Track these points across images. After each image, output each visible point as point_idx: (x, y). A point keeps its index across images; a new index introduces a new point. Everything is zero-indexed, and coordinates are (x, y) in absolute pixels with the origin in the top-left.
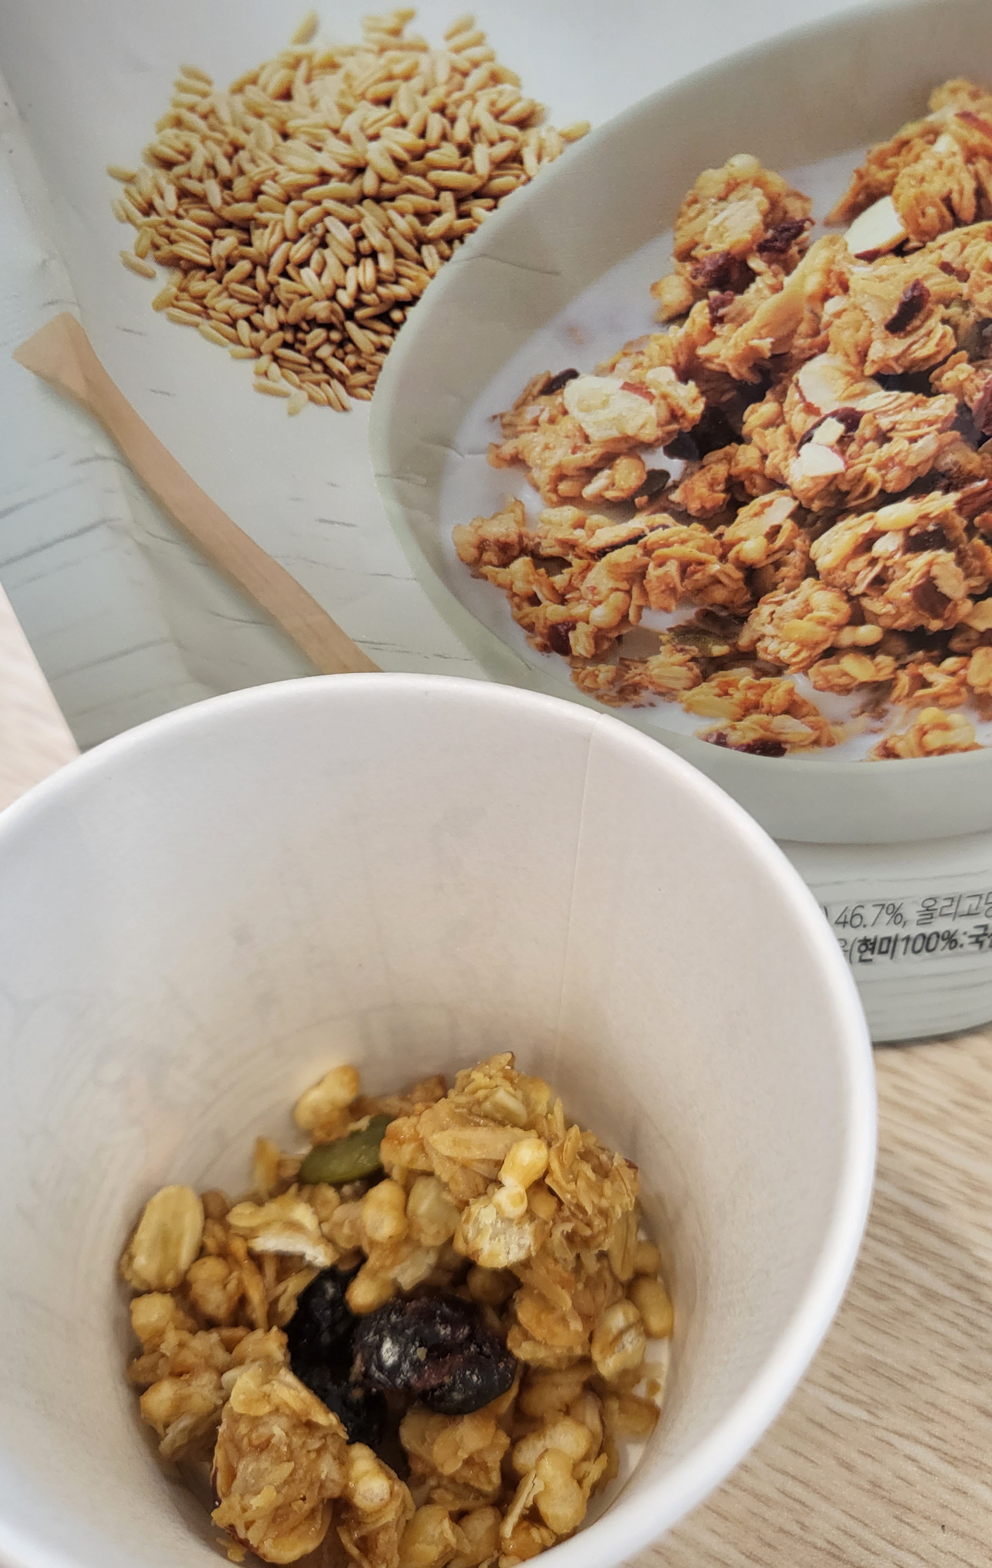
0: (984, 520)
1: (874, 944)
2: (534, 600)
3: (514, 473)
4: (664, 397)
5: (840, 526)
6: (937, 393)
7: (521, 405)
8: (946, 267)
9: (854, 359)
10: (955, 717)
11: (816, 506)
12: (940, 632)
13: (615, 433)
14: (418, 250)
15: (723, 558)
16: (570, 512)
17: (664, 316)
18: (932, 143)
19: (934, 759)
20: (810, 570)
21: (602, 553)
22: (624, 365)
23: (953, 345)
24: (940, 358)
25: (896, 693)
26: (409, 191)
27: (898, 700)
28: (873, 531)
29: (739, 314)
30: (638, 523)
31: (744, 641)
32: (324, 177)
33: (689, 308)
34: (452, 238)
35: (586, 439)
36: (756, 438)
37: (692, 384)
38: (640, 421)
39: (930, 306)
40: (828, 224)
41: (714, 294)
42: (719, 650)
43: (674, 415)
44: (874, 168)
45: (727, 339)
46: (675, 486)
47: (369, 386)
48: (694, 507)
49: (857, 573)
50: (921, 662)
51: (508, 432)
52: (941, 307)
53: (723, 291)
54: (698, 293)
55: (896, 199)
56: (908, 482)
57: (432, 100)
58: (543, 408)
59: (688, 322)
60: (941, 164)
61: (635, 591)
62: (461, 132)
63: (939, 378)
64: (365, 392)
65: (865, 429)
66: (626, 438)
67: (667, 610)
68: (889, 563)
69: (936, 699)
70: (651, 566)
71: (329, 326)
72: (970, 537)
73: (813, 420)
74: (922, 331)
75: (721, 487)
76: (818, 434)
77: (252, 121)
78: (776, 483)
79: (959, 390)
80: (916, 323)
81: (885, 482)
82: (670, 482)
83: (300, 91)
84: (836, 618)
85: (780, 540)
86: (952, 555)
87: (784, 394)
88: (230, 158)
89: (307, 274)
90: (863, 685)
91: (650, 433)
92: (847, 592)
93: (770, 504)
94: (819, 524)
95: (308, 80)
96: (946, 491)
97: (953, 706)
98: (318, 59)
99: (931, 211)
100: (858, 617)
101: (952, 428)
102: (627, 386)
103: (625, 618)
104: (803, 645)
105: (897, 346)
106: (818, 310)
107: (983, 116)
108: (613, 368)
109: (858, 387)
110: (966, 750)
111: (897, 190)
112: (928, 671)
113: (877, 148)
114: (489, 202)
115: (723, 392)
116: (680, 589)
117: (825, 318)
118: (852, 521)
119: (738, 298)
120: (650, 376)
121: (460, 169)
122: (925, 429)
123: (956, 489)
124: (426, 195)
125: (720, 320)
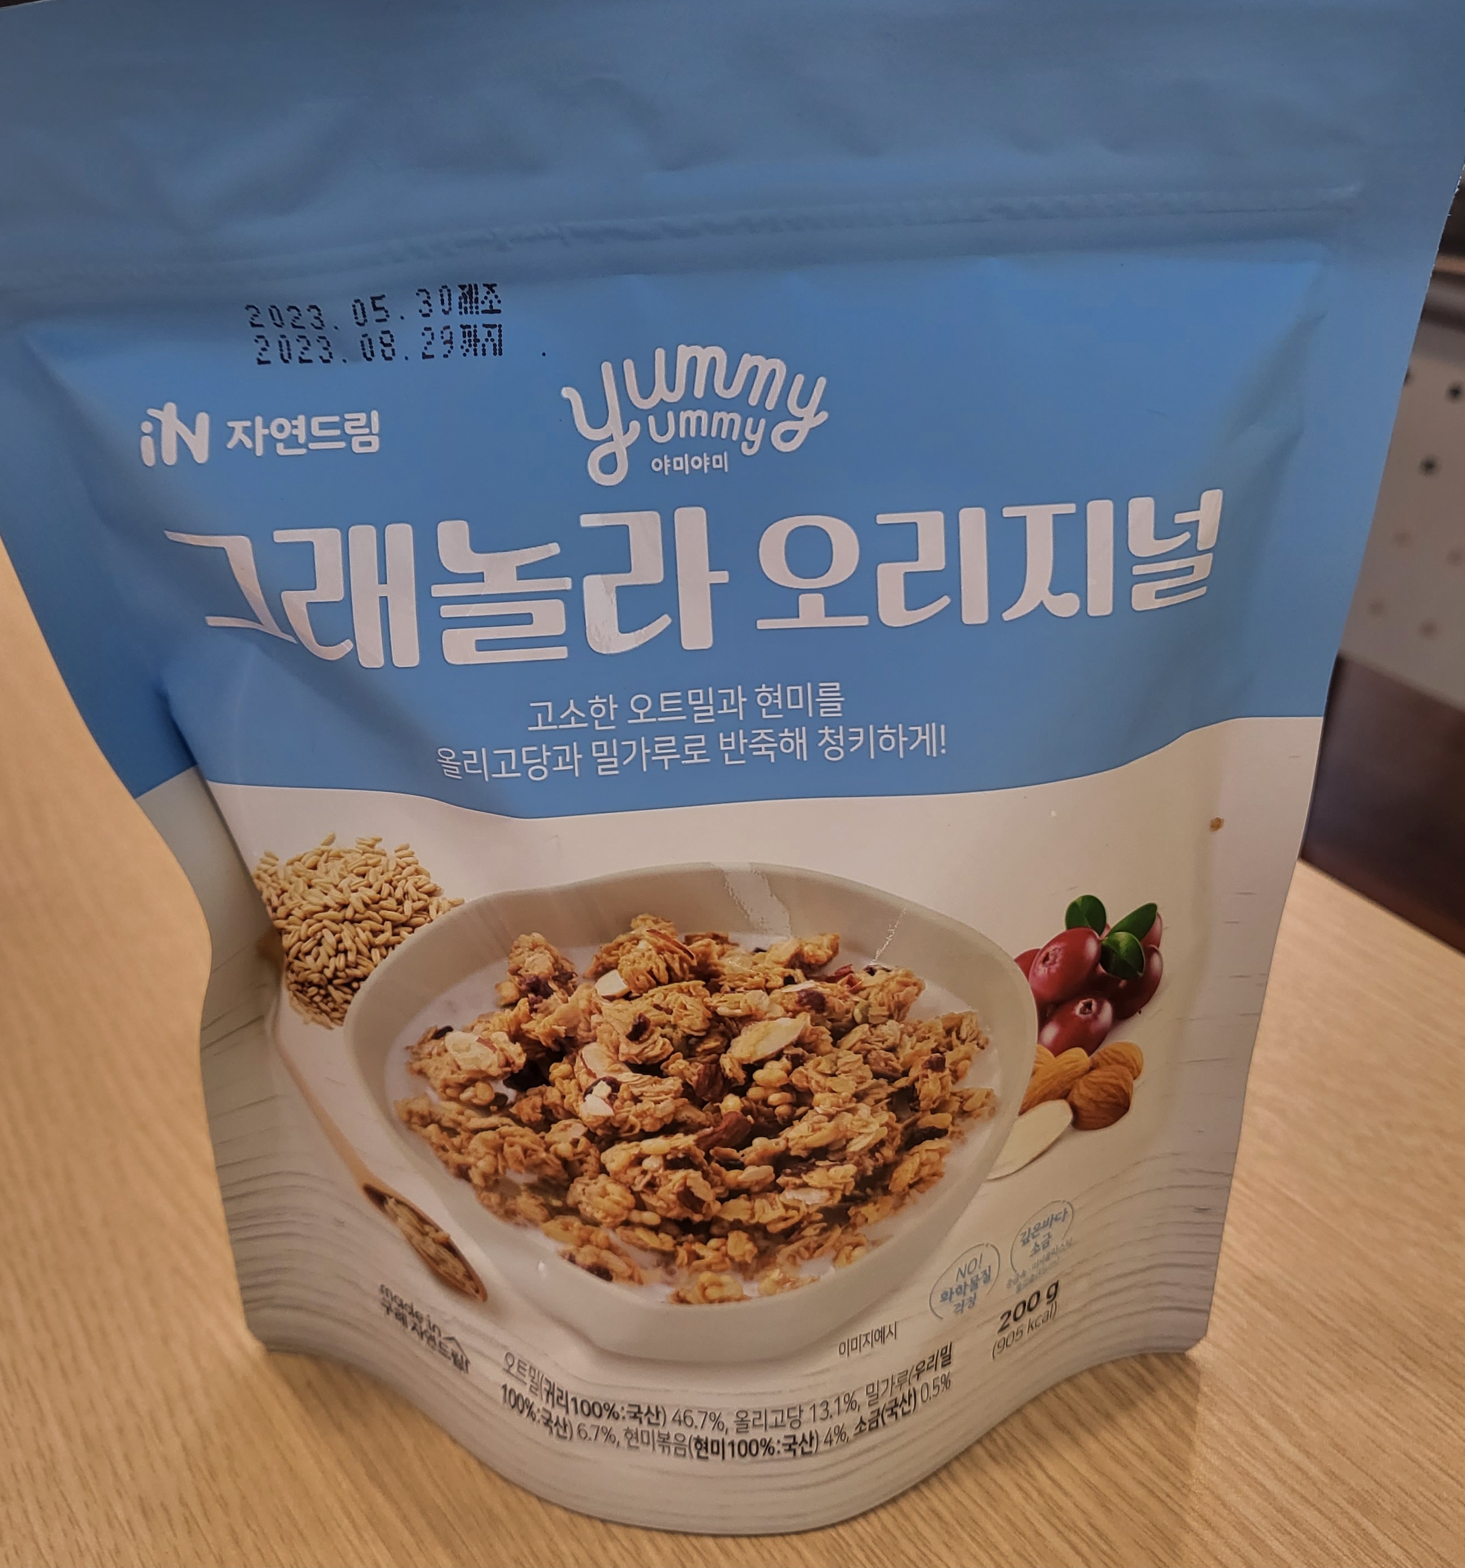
0: (716, 1151)
1: (707, 1444)
3: (422, 1079)
4: (502, 1050)
5: (617, 1147)
6: (667, 1076)
7: (423, 1042)
8: (657, 1007)
9: (613, 1050)
10: (725, 1278)
11: (599, 1132)
12: (702, 1223)
13: (475, 1067)
14: (370, 951)
15: (547, 1151)
16: (454, 1106)
17: (502, 1004)
18: (637, 944)
19: (716, 1306)
20: (603, 1169)
21: (476, 1132)
22: (478, 1028)
23: (672, 1049)
24: (665, 1056)
25: (678, 1261)
26: (370, 919)
27: (680, 1266)
28: (640, 1153)
29: (546, 1009)
30: (494, 1120)
31: (569, 1201)
32: (326, 908)
33: (517, 1001)
34: (388, 946)
35: (459, 1068)
36: (557, 1083)
37: (518, 1044)
38: (489, 1063)
39: (651, 1027)
40: (585, 978)
41: (531, 996)
43: (508, 1063)
44: (605, 955)
45: (539, 1022)
46: (512, 1105)
48: (524, 1118)
49: (635, 1178)
50: (692, 1243)
51: (417, 1056)
52: (659, 1028)
53: (536, 995)
54: (522, 994)
55: (620, 972)
56: (658, 1127)
57: (385, 878)
58: (434, 1046)
59: (516, 1009)
60: (643, 955)
61: (499, 1158)
62: (398, 894)
63: (667, 1067)
65: (624, 1092)
66: (481, 1072)
67: (520, 1172)
68: (655, 1175)
69: (708, 1268)
70: (506, 1146)
72: (710, 1163)
73: (592, 1081)
74: (650, 1041)
75: (539, 1110)
76: (595, 1089)
77: (294, 879)
78: (572, 1114)
79: (681, 1074)
80: (645, 1036)
81: (642, 1125)
82: (508, 1102)
83: (320, 866)
84: (625, 1203)
85: (580, 1148)
86: (699, 1174)
87: (574, 1060)
88: (278, 896)
89: (311, 958)
90: (653, 1250)
91: (495, 1071)
92: (630, 1188)
93: (570, 1126)
94: (603, 1143)
95: (326, 862)
96: (686, 1134)
97: (723, 1271)
98: (331, 853)
99: (641, 978)
100: (641, 1206)
101: (682, 1097)
102: (480, 1040)
103: (496, 1170)
104: (608, 1213)
105: (636, 1048)
106: (588, 1018)
107: (663, 932)
108: (472, 1029)
109: (618, 1066)
110: (738, 1301)
111: (619, 967)
112: (698, 1247)
113: (605, 946)
114: (410, 930)
115: (537, 1053)
116: (525, 1163)
117: (593, 1024)
118: (624, 1145)
119: (545, 1000)
120: (494, 1037)
121: (397, 911)
122: (664, 1097)
123: (693, 1132)
124: (378, 922)
125: (535, 1011)
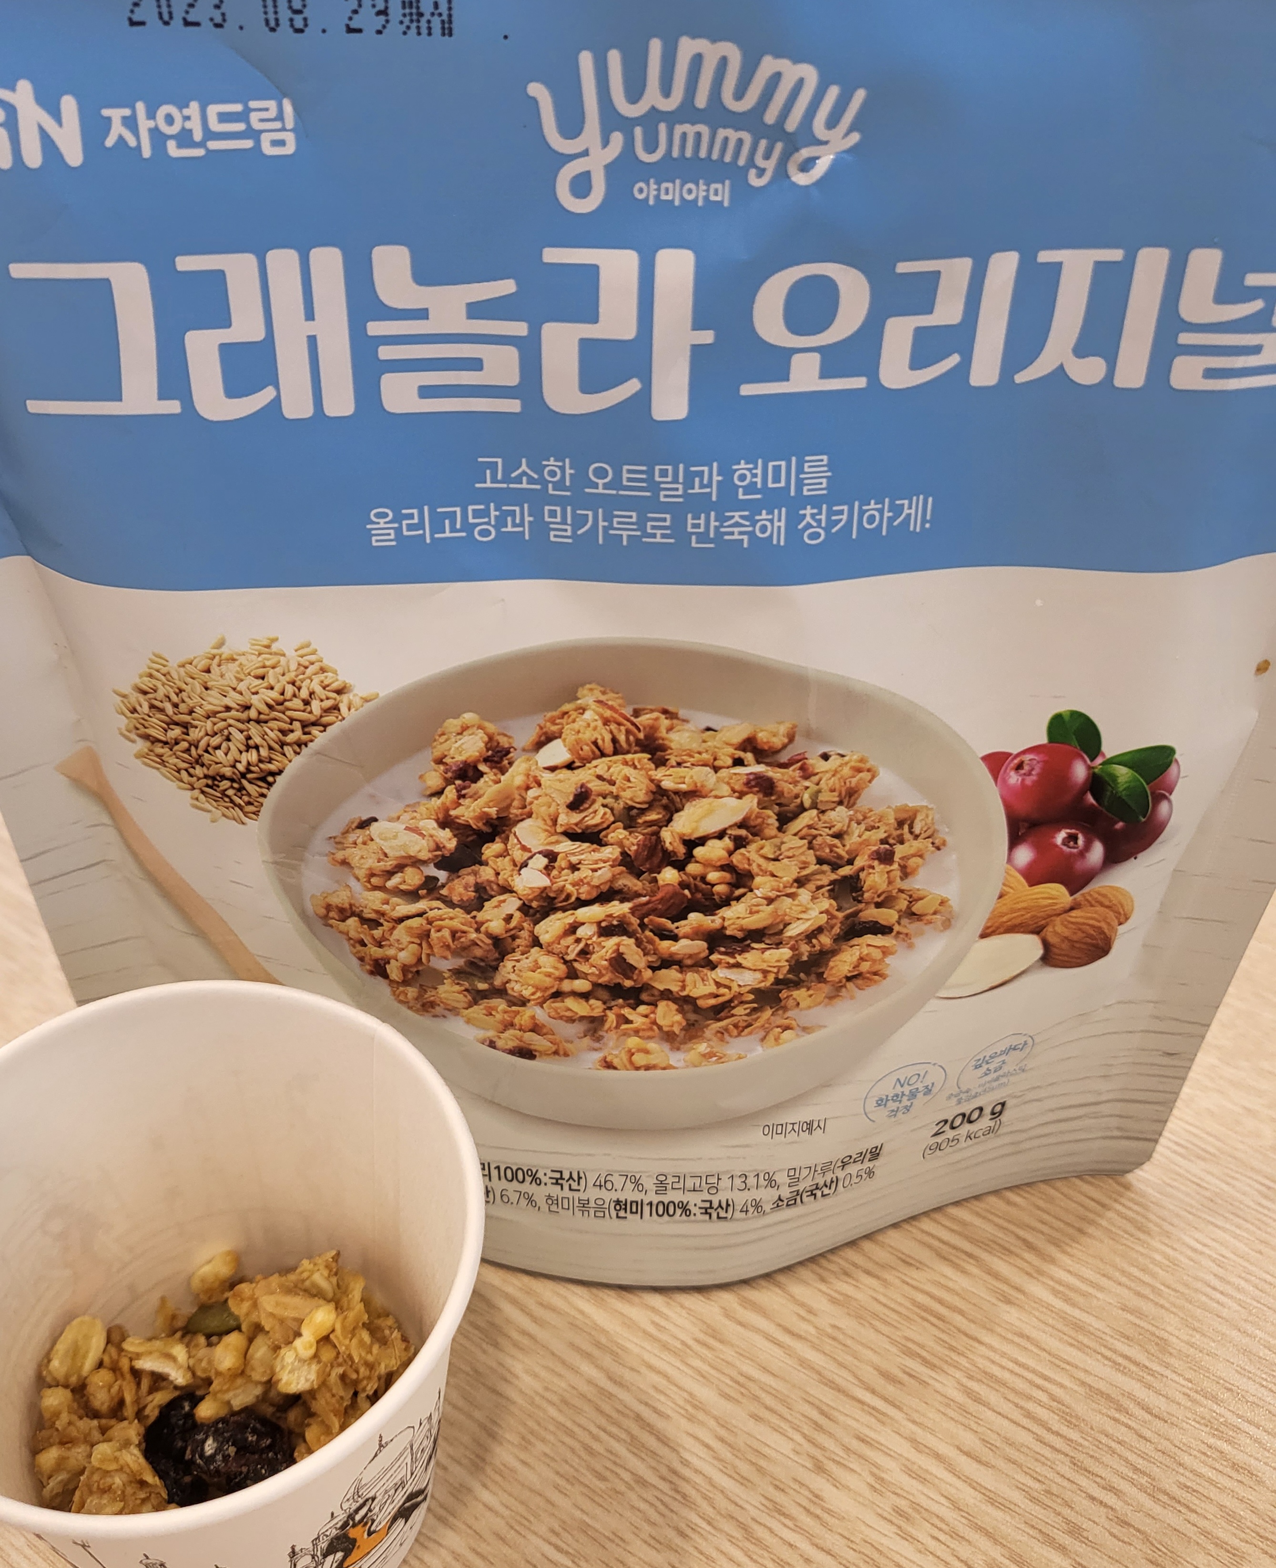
0: (651, 921)
1: (626, 1205)
2: (363, 944)
3: (344, 869)
4: (431, 836)
5: (552, 917)
6: (606, 845)
7: (346, 832)
8: (600, 777)
9: (549, 822)
10: (652, 1045)
11: (535, 904)
12: (632, 988)
13: (404, 854)
14: (282, 748)
15: (478, 930)
16: (379, 895)
17: (428, 793)
18: (582, 714)
19: (642, 1073)
20: (536, 942)
21: (401, 920)
22: (406, 817)
23: (612, 819)
24: (605, 825)
25: (607, 1026)
26: (275, 719)
27: (610, 1029)
28: (575, 922)
29: (475, 794)
30: (422, 905)
31: (498, 982)
32: (228, 709)
33: (444, 789)
34: (300, 744)
35: (386, 855)
36: (490, 863)
37: (447, 830)
38: (417, 848)
39: (593, 797)
40: (524, 750)
41: (458, 782)
42: (482, 986)
43: (438, 848)
44: (548, 724)
45: (469, 807)
46: (443, 886)
47: (256, 813)
48: (456, 899)
49: (568, 947)
50: (622, 1007)
51: (339, 846)
52: (601, 798)
53: (464, 781)
54: (449, 782)
55: (564, 741)
56: (594, 894)
57: (288, 677)
58: (359, 836)
59: (443, 797)
60: (589, 725)
61: (424, 945)
62: (304, 694)
63: (606, 836)
64: (254, 816)
65: (561, 862)
66: (410, 857)
67: (445, 958)
68: (589, 942)
69: (637, 1032)
70: (433, 930)
71: (232, 780)
72: (643, 931)
73: (527, 855)
74: (591, 810)
75: (472, 889)
76: (530, 862)
77: (189, 680)
78: (507, 889)
79: (620, 844)
80: (586, 805)
81: (579, 893)
82: (439, 884)
83: (215, 669)
84: (557, 973)
85: (514, 923)
86: (632, 941)
87: (507, 838)
88: (177, 695)
89: (220, 753)
90: (582, 1018)
91: (425, 855)
92: (563, 958)
93: (504, 901)
94: (538, 915)
95: (219, 666)
96: (622, 901)
97: (650, 1038)
98: (224, 657)
99: (585, 748)
100: (573, 974)
101: (619, 865)
102: (407, 829)
103: (420, 960)
104: (538, 988)
105: (575, 817)
106: (524, 794)
107: (610, 703)
108: (398, 818)
109: (554, 838)
110: (664, 1069)
111: (563, 736)
112: (627, 1012)
113: (549, 715)
114: (322, 728)
115: (468, 836)
116: (453, 946)
117: (528, 800)
118: (559, 915)
119: (473, 785)
120: (421, 824)
121: (304, 711)
122: (601, 865)
123: (628, 900)
124: (285, 722)
125: (464, 796)
